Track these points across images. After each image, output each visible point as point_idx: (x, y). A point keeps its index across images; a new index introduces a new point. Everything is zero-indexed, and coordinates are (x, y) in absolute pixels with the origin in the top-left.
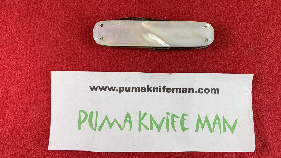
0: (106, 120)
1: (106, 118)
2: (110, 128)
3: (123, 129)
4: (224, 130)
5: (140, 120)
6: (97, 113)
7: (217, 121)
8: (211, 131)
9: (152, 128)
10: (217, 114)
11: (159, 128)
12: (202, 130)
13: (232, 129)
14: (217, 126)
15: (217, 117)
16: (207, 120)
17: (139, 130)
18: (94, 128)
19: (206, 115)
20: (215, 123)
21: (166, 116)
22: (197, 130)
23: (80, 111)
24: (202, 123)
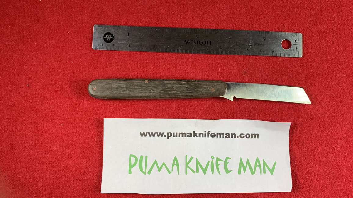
0: (155, 164)
1: (155, 162)
2: (159, 172)
3: (171, 172)
4: (265, 172)
5: (187, 164)
6: (146, 157)
7: (258, 164)
8: (253, 173)
9: (198, 171)
10: (257, 158)
11: (205, 171)
12: (245, 172)
13: (272, 171)
14: (258, 168)
15: (258, 160)
16: (248, 163)
17: (186, 173)
18: (144, 172)
19: (248, 159)
20: (256, 166)
21: (211, 160)
22: (239, 173)
23: (131, 156)
24: (244, 165)
